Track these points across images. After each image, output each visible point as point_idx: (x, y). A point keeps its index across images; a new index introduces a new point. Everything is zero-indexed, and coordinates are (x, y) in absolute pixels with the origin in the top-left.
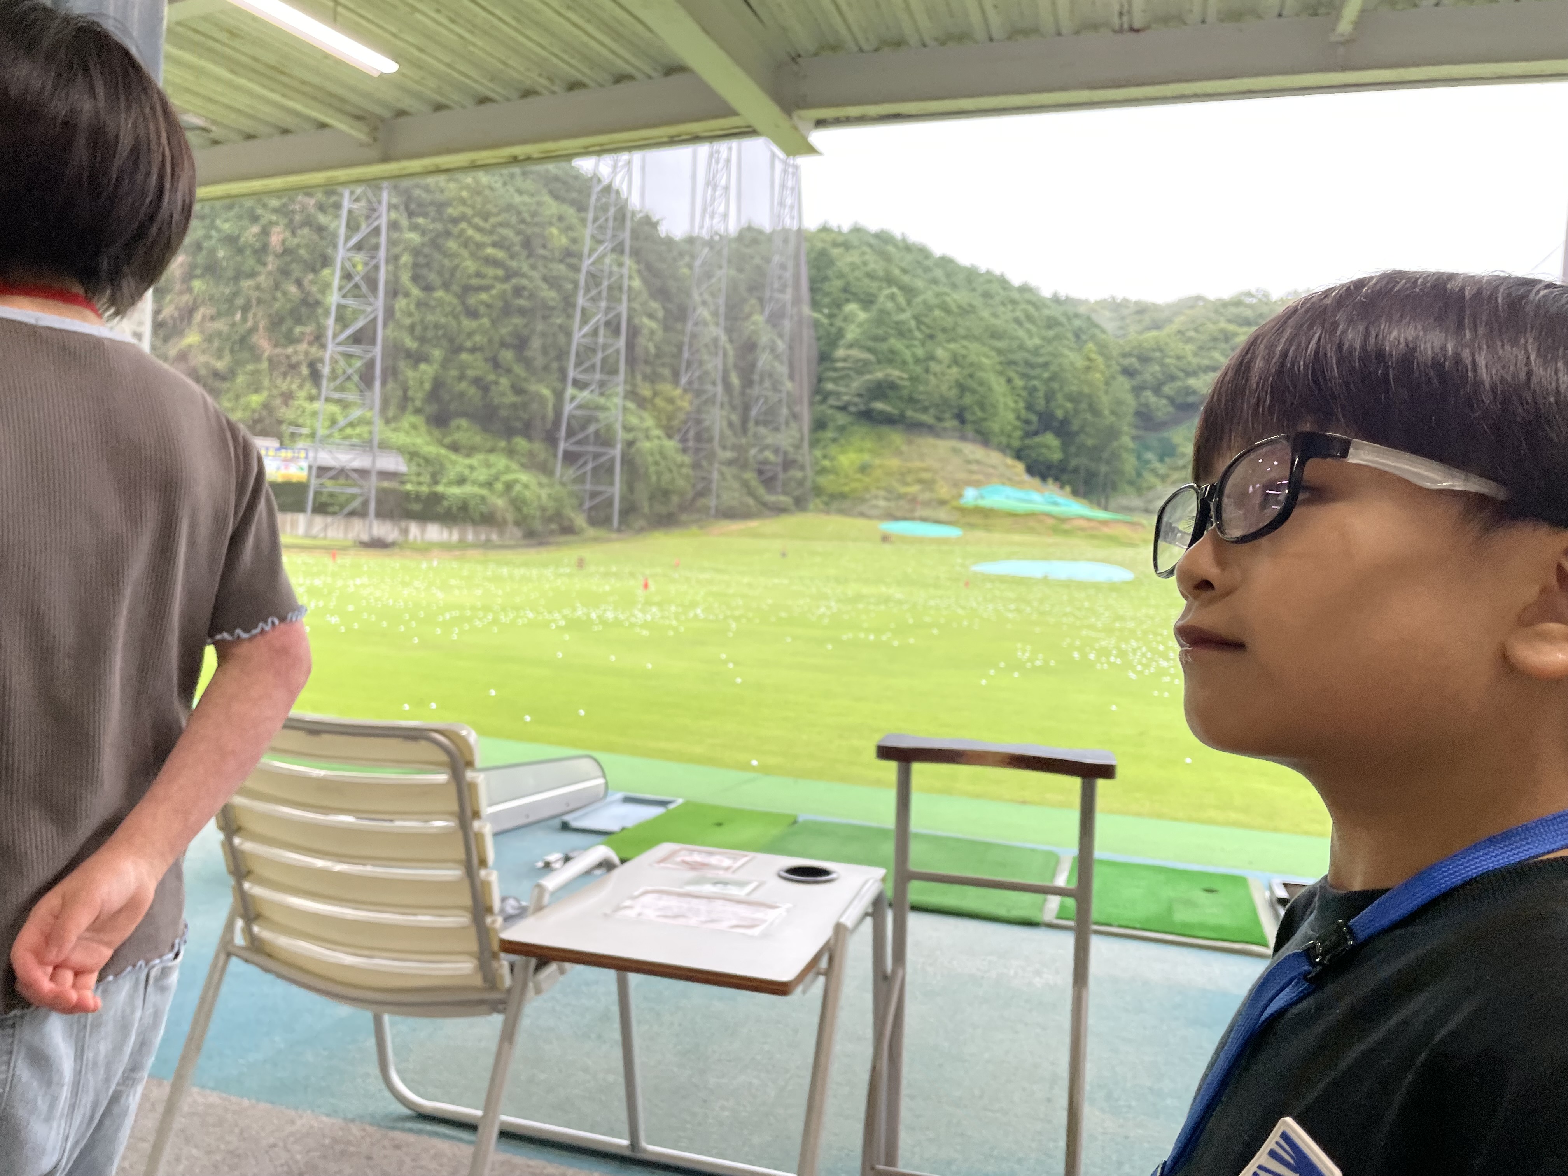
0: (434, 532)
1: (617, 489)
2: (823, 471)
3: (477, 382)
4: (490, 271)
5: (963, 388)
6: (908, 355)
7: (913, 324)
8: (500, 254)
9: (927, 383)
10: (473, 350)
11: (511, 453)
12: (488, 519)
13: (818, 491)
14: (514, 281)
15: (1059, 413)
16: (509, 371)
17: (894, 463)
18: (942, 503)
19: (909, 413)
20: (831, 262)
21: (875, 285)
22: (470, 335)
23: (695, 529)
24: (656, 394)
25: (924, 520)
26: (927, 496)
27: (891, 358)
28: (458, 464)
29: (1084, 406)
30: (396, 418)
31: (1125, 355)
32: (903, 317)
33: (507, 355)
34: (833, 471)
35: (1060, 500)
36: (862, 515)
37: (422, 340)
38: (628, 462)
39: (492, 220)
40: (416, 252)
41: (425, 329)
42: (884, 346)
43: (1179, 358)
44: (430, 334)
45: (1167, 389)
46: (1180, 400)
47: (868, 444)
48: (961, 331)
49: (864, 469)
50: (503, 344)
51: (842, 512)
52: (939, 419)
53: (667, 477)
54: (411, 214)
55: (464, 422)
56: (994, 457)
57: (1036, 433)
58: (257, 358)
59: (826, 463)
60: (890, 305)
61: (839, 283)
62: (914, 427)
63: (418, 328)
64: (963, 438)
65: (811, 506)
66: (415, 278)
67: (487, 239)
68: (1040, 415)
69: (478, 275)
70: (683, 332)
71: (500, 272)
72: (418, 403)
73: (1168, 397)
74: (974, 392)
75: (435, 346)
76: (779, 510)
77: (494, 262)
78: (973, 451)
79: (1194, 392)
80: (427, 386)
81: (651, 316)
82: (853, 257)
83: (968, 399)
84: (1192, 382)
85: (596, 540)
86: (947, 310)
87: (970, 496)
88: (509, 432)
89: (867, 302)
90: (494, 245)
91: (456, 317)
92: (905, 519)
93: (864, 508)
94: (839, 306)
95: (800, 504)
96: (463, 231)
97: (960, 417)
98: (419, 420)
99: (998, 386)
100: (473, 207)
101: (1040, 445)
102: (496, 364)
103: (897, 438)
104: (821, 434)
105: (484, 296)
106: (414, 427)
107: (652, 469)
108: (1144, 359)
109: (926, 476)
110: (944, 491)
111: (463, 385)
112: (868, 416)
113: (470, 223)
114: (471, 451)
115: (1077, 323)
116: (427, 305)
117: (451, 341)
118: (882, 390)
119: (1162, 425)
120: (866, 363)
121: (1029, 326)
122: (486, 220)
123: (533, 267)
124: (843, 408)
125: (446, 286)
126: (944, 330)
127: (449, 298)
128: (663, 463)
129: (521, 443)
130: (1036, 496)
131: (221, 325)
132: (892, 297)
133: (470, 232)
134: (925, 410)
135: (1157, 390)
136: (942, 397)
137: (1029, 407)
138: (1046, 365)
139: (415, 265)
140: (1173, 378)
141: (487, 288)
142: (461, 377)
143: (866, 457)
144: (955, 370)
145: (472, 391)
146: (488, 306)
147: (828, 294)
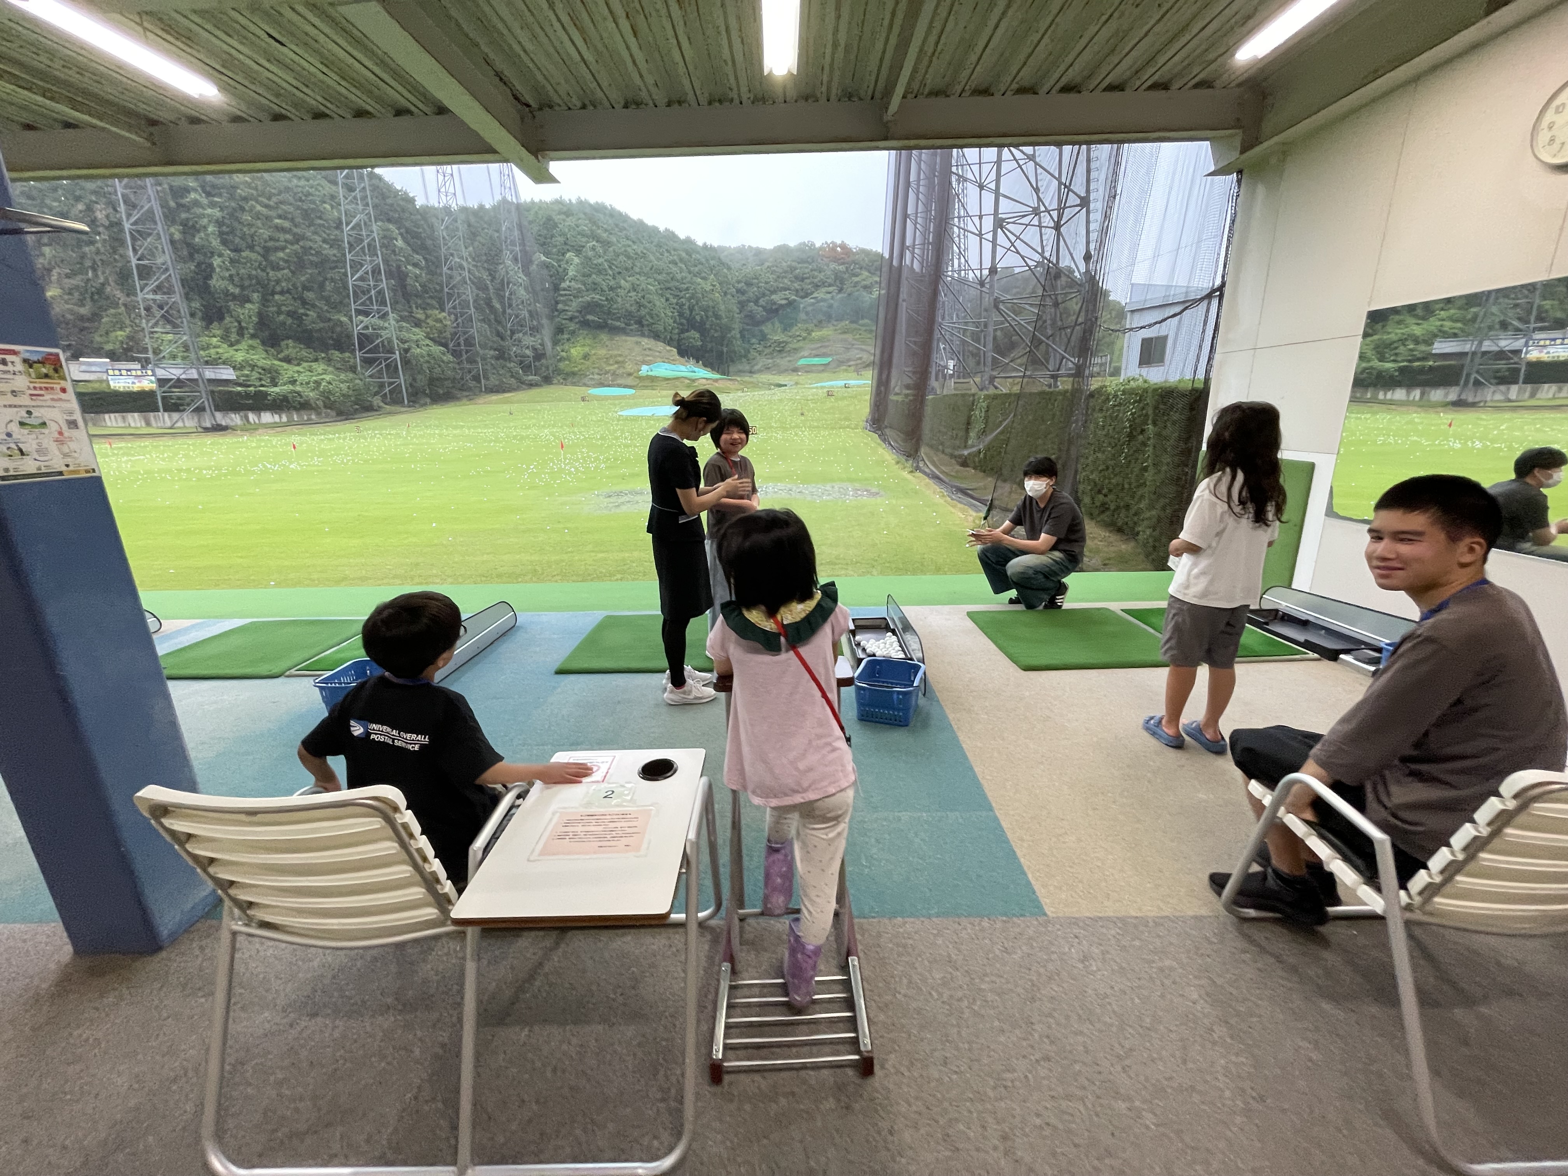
0: (267, 417)
1: (402, 379)
2: (561, 360)
3: (289, 314)
4: (282, 236)
5: (640, 306)
6: (604, 286)
7: (606, 265)
8: (287, 224)
9: (617, 302)
10: (282, 293)
11: (329, 361)
12: (304, 406)
13: (558, 372)
14: (301, 243)
15: (698, 318)
16: (314, 306)
17: (602, 352)
18: (630, 374)
19: (610, 322)
20: (555, 226)
21: (584, 240)
22: (278, 282)
23: (465, 401)
24: (427, 317)
25: (619, 386)
26: (621, 371)
27: (595, 287)
28: (289, 371)
29: (710, 313)
30: (238, 342)
31: (739, 282)
32: (600, 260)
33: (310, 295)
34: (568, 359)
35: (696, 369)
36: (585, 385)
37: (242, 287)
38: (406, 362)
39: (274, 199)
40: (219, 223)
41: (242, 279)
42: (590, 280)
43: (766, 283)
44: (247, 283)
45: (762, 302)
46: (769, 307)
47: (588, 341)
48: (637, 270)
49: (586, 357)
50: (305, 288)
51: (574, 384)
52: (627, 324)
53: (438, 370)
54: (208, 194)
55: (290, 342)
56: (660, 346)
57: (687, 331)
58: (116, 305)
59: (564, 354)
60: (590, 254)
61: (561, 239)
62: (614, 331)
63: (236, 279)
64: (643, 335)
65: (555, 381)
66: (224, 242)
67: (272, 213)
68: (688, 320)
69: (271, 239)
70: (441, 275)
71: (288, 237)
72: (252, 331)
73: (762, 306)
74: (645, 307)
75: (253, 291)
76: (531, 385)
77: (282, 230)
78: (646, 342)
79: (775, 303)
80: (255, 319)
81: (415, 265)
82: (571, 221)
83: (643, 312)
84: (773, 297)
85: (389, 413)
86: (629, 257)
87: (644, 370)
88: (325, 348)
89: (578, 251)
90: (280, 217)
91: (263, 270)
92: (609, 386)
93: (586, 381)
94: (563, 254)
95: (547, 380)
96: (253, 207)
97: (640, 322)
98: (256, 342)
99: (659, 302)
100: (256, 189)
101: (688, 338)
102: (304, 303)
103: (604, 337)
104: (560, 337)
105: (281, 254)
106: (252, 347)
107: (425, 366)
108: (749, 284)
109: (620, 359)
110: (629, 367)
111: (282, 317)
112: (585, 324)
113: (257, 202)
114: (299, 361)
115: (712, 262)
116: (238, 262)
117: (264, 287)
118: (591, 307)
119: (758, 323)
120: (579, 291)
121: (680, 265)
122: (269, 199)
123: (315, 233)
124: (571, 319)
125: (251, 248)
126: (627, 269)
127: (253, 256)
128: (432, 361)
129: (336, 355)
130: (683, 368)
131: (77, 281)
132: (593, 249)
133: (259, 208)
134: (618, 319)
135: (756, 302)
136: (627, 311)
137: (681, 315)
138: (687, 289)
139: (221, 234)
140: (764, 295)
141: (283, 249)
142: (279, 313)
143: (587, 349)
144: (633, 294)
145: (289, 321)
146: (286, 261)
147: (556, 246)
